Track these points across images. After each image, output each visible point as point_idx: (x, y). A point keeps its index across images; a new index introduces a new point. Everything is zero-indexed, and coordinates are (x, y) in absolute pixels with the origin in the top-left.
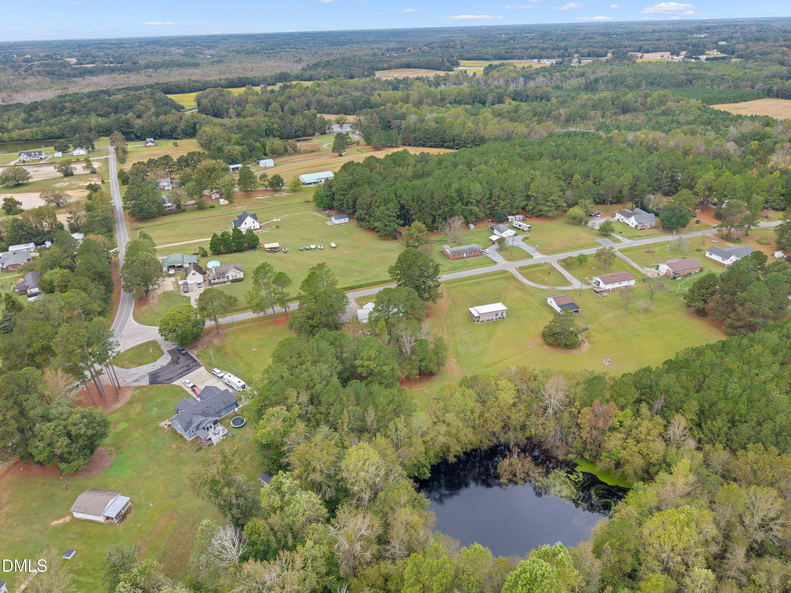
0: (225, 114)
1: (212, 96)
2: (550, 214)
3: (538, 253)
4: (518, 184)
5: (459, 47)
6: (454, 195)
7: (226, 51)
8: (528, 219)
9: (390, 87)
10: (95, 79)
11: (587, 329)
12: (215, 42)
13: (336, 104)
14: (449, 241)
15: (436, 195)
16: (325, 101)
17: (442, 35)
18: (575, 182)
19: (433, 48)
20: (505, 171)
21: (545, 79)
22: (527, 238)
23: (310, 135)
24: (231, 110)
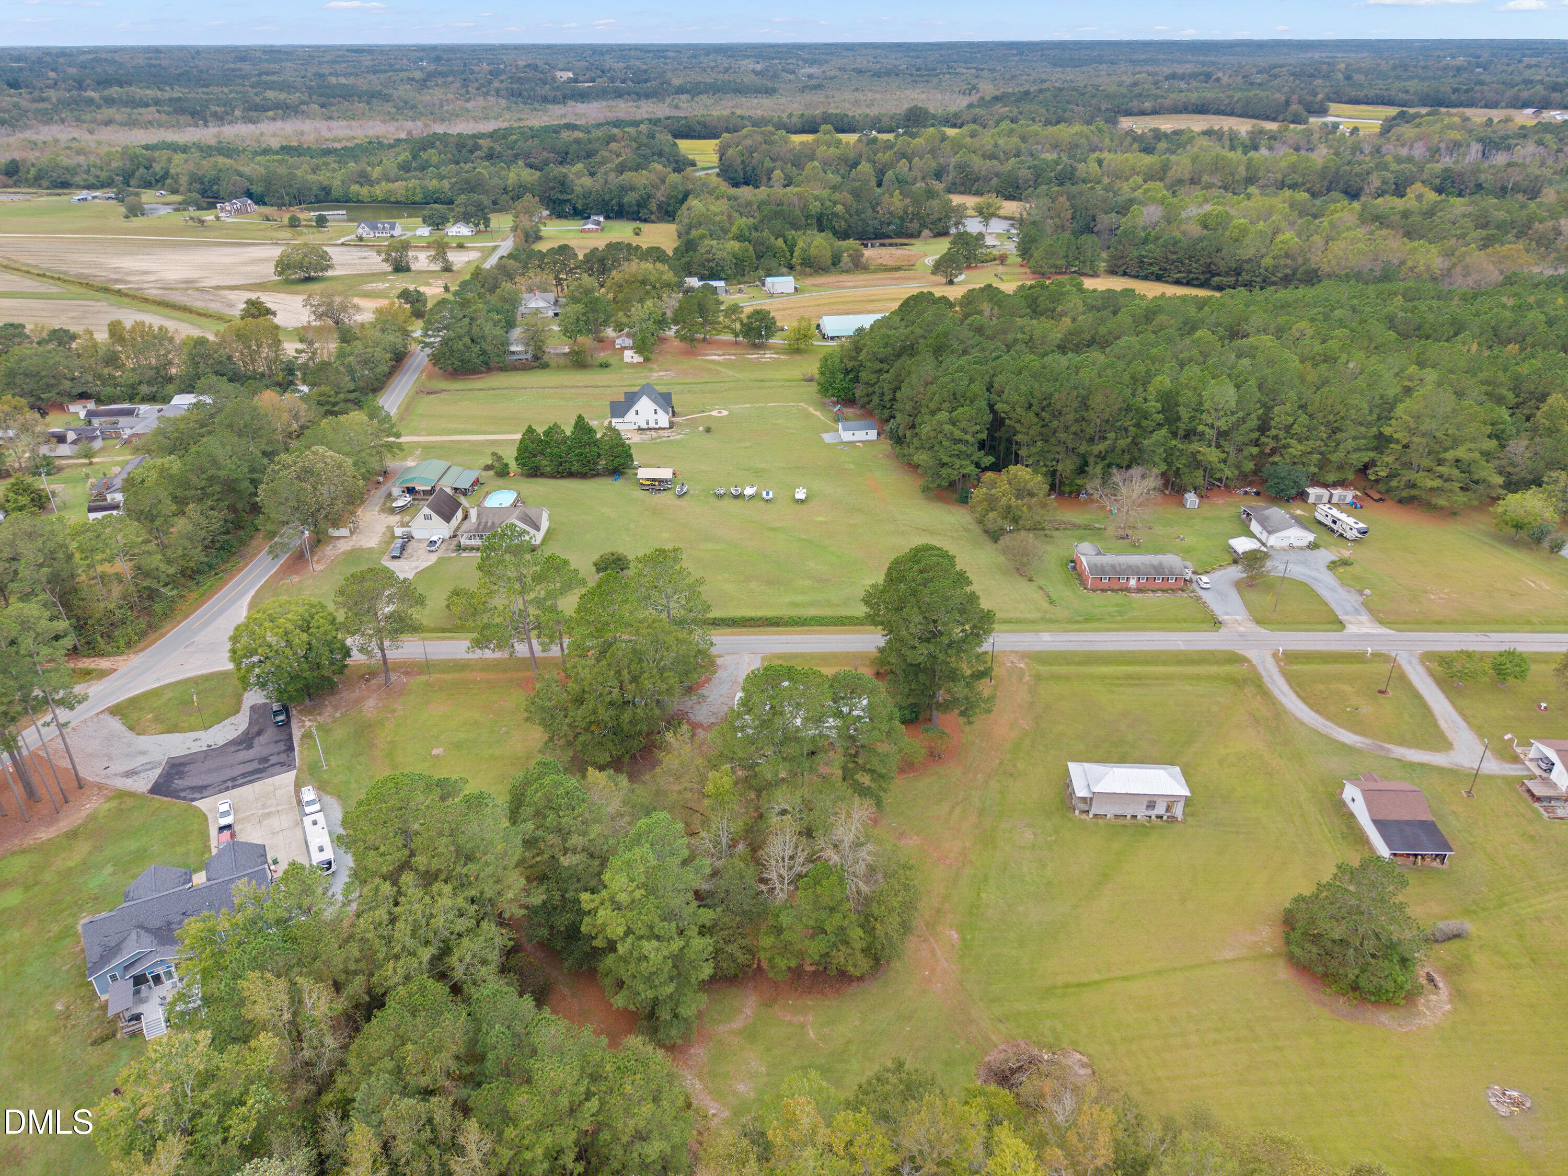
0: (765, 180)
1: (748, 142)
2: (1442, 502)
3: (1365, 618)
4: (1355, 400)
5: (1340, 76)
6: (1154, 405)
7: (840, 69)
8: (1368, 503)
9: (1135, 146)
10: (581, 107)
11: (1457, 936)
12: (827, 54)
13: (997, 175)
14: (1111, 531)
15: (1097, 401)
16: (976, 169)
17: (1309, 55)
18: (1548, 416)
19: (1275, 77)
20: (1329, 359)
21: (1541, 149)
22: (1345, 563)
23: (911, 236)
24: (778, 173)
